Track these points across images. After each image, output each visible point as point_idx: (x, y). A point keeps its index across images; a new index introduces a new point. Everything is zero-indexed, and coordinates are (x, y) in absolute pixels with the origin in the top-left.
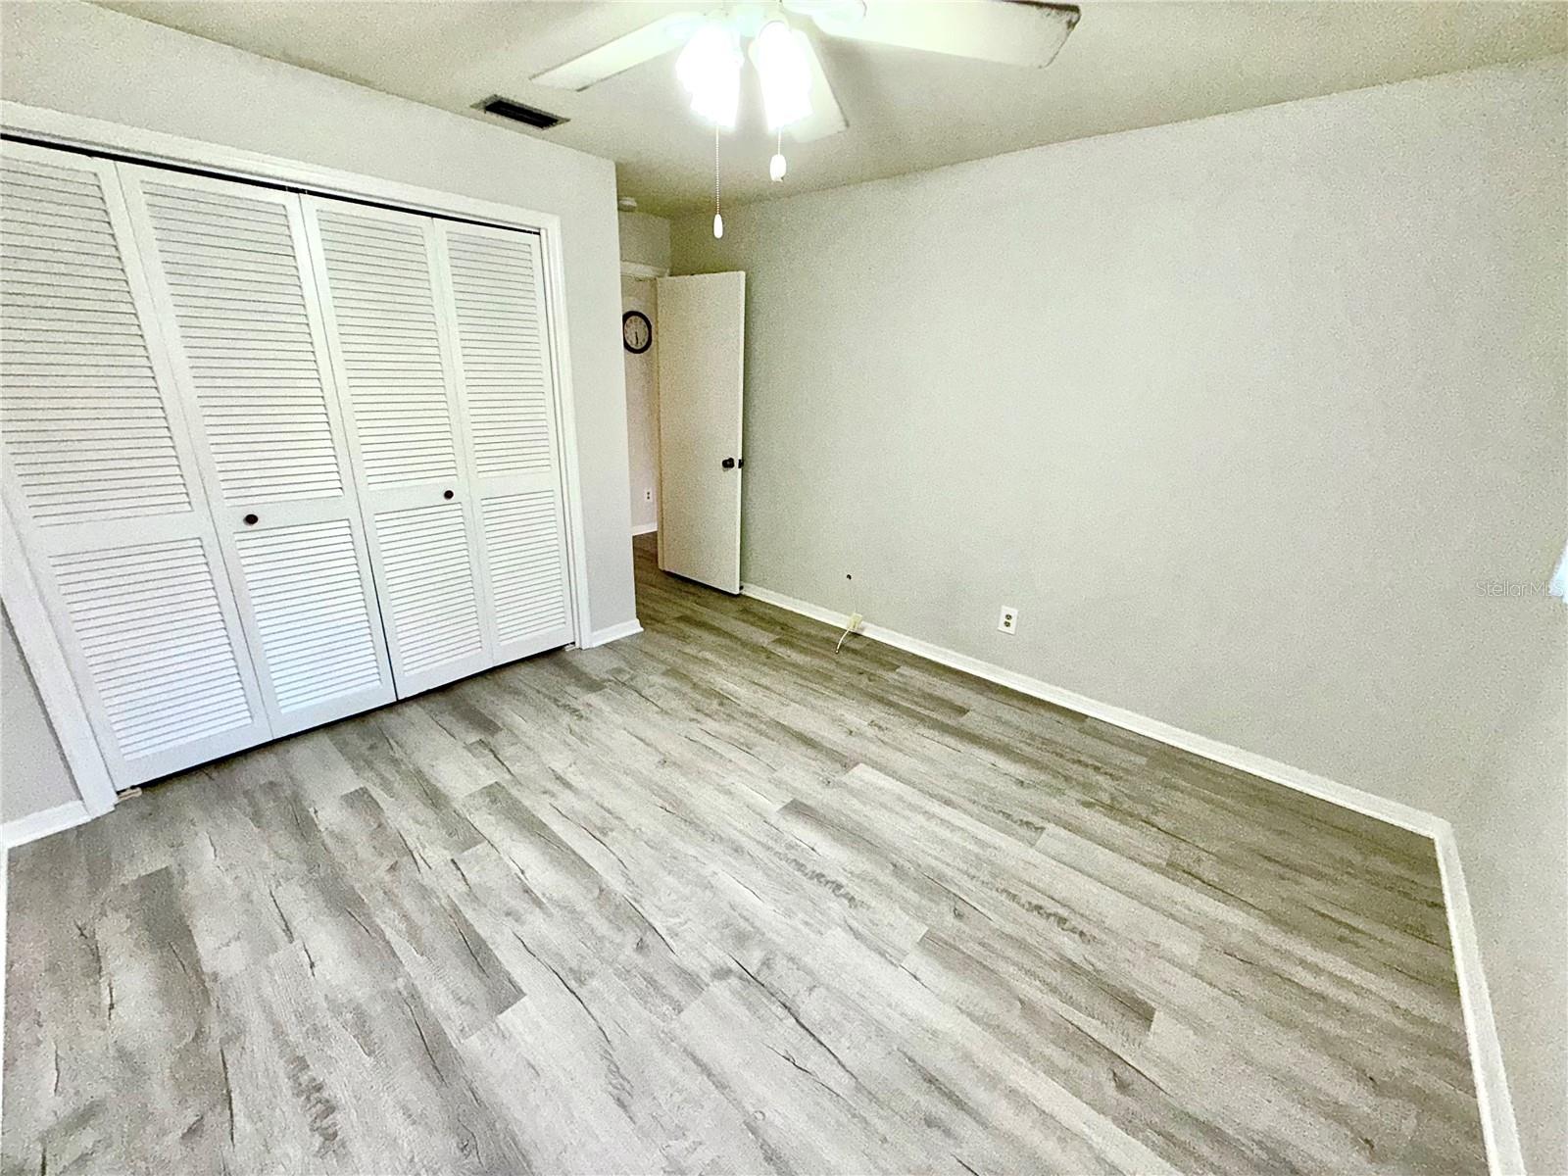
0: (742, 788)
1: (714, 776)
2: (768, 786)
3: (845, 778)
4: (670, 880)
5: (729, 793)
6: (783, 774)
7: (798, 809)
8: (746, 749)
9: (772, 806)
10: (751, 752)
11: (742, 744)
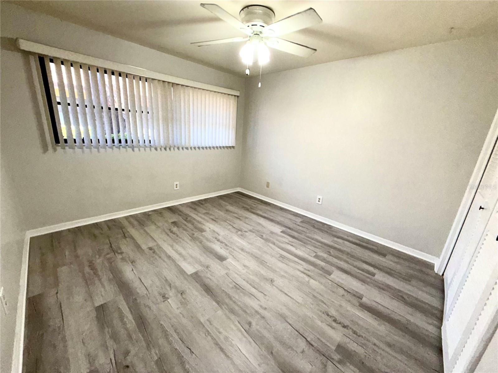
0: (240, 268)
1: (251, 273)
2: (230, 268)
3: (199, 268)
4: (259, 245)
5: (245, 266)
6: (223, 272)
7: (222, 259)
8: (237, 286)
9: (230, 260)
10: (235, 284)
11: (239, 289)
